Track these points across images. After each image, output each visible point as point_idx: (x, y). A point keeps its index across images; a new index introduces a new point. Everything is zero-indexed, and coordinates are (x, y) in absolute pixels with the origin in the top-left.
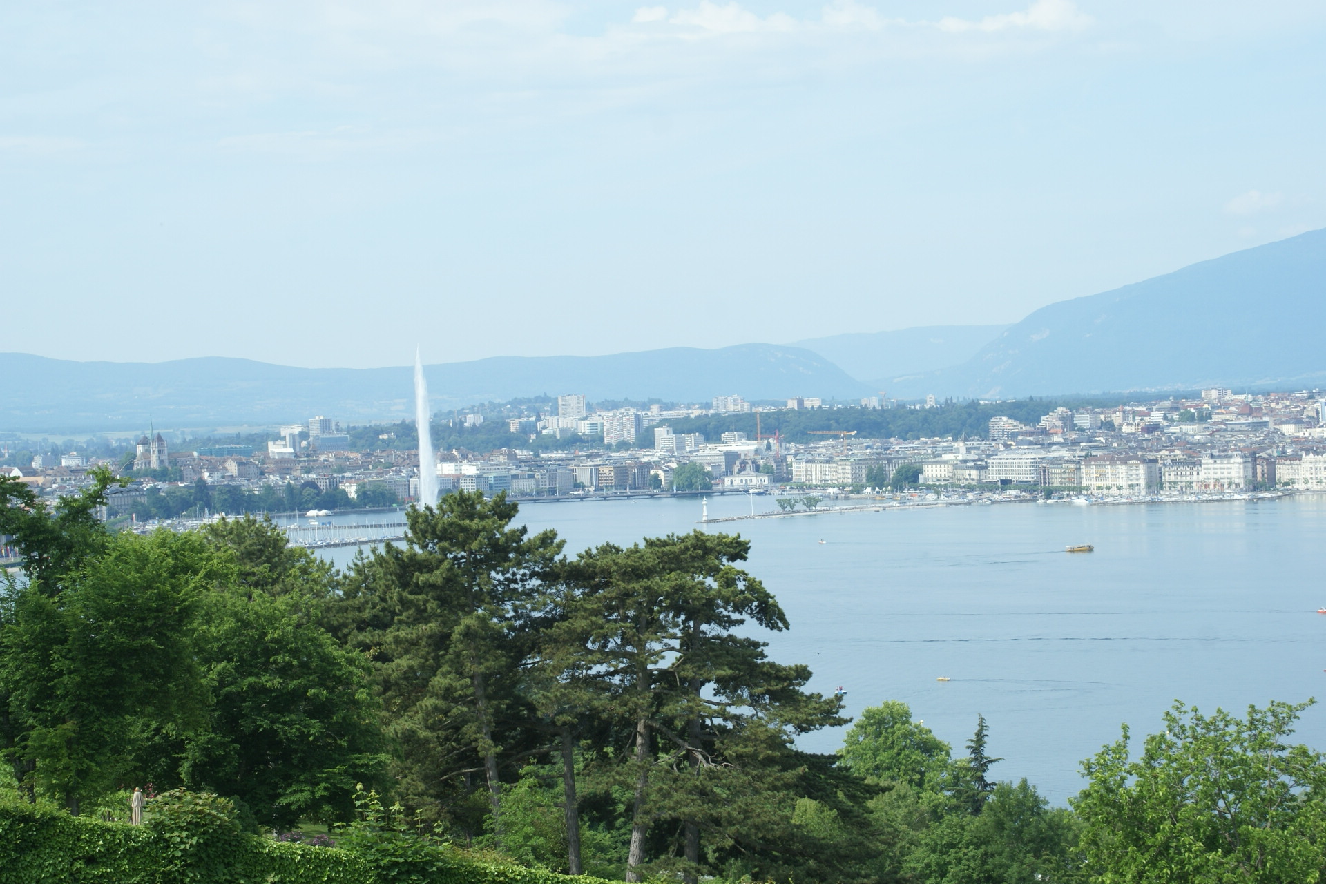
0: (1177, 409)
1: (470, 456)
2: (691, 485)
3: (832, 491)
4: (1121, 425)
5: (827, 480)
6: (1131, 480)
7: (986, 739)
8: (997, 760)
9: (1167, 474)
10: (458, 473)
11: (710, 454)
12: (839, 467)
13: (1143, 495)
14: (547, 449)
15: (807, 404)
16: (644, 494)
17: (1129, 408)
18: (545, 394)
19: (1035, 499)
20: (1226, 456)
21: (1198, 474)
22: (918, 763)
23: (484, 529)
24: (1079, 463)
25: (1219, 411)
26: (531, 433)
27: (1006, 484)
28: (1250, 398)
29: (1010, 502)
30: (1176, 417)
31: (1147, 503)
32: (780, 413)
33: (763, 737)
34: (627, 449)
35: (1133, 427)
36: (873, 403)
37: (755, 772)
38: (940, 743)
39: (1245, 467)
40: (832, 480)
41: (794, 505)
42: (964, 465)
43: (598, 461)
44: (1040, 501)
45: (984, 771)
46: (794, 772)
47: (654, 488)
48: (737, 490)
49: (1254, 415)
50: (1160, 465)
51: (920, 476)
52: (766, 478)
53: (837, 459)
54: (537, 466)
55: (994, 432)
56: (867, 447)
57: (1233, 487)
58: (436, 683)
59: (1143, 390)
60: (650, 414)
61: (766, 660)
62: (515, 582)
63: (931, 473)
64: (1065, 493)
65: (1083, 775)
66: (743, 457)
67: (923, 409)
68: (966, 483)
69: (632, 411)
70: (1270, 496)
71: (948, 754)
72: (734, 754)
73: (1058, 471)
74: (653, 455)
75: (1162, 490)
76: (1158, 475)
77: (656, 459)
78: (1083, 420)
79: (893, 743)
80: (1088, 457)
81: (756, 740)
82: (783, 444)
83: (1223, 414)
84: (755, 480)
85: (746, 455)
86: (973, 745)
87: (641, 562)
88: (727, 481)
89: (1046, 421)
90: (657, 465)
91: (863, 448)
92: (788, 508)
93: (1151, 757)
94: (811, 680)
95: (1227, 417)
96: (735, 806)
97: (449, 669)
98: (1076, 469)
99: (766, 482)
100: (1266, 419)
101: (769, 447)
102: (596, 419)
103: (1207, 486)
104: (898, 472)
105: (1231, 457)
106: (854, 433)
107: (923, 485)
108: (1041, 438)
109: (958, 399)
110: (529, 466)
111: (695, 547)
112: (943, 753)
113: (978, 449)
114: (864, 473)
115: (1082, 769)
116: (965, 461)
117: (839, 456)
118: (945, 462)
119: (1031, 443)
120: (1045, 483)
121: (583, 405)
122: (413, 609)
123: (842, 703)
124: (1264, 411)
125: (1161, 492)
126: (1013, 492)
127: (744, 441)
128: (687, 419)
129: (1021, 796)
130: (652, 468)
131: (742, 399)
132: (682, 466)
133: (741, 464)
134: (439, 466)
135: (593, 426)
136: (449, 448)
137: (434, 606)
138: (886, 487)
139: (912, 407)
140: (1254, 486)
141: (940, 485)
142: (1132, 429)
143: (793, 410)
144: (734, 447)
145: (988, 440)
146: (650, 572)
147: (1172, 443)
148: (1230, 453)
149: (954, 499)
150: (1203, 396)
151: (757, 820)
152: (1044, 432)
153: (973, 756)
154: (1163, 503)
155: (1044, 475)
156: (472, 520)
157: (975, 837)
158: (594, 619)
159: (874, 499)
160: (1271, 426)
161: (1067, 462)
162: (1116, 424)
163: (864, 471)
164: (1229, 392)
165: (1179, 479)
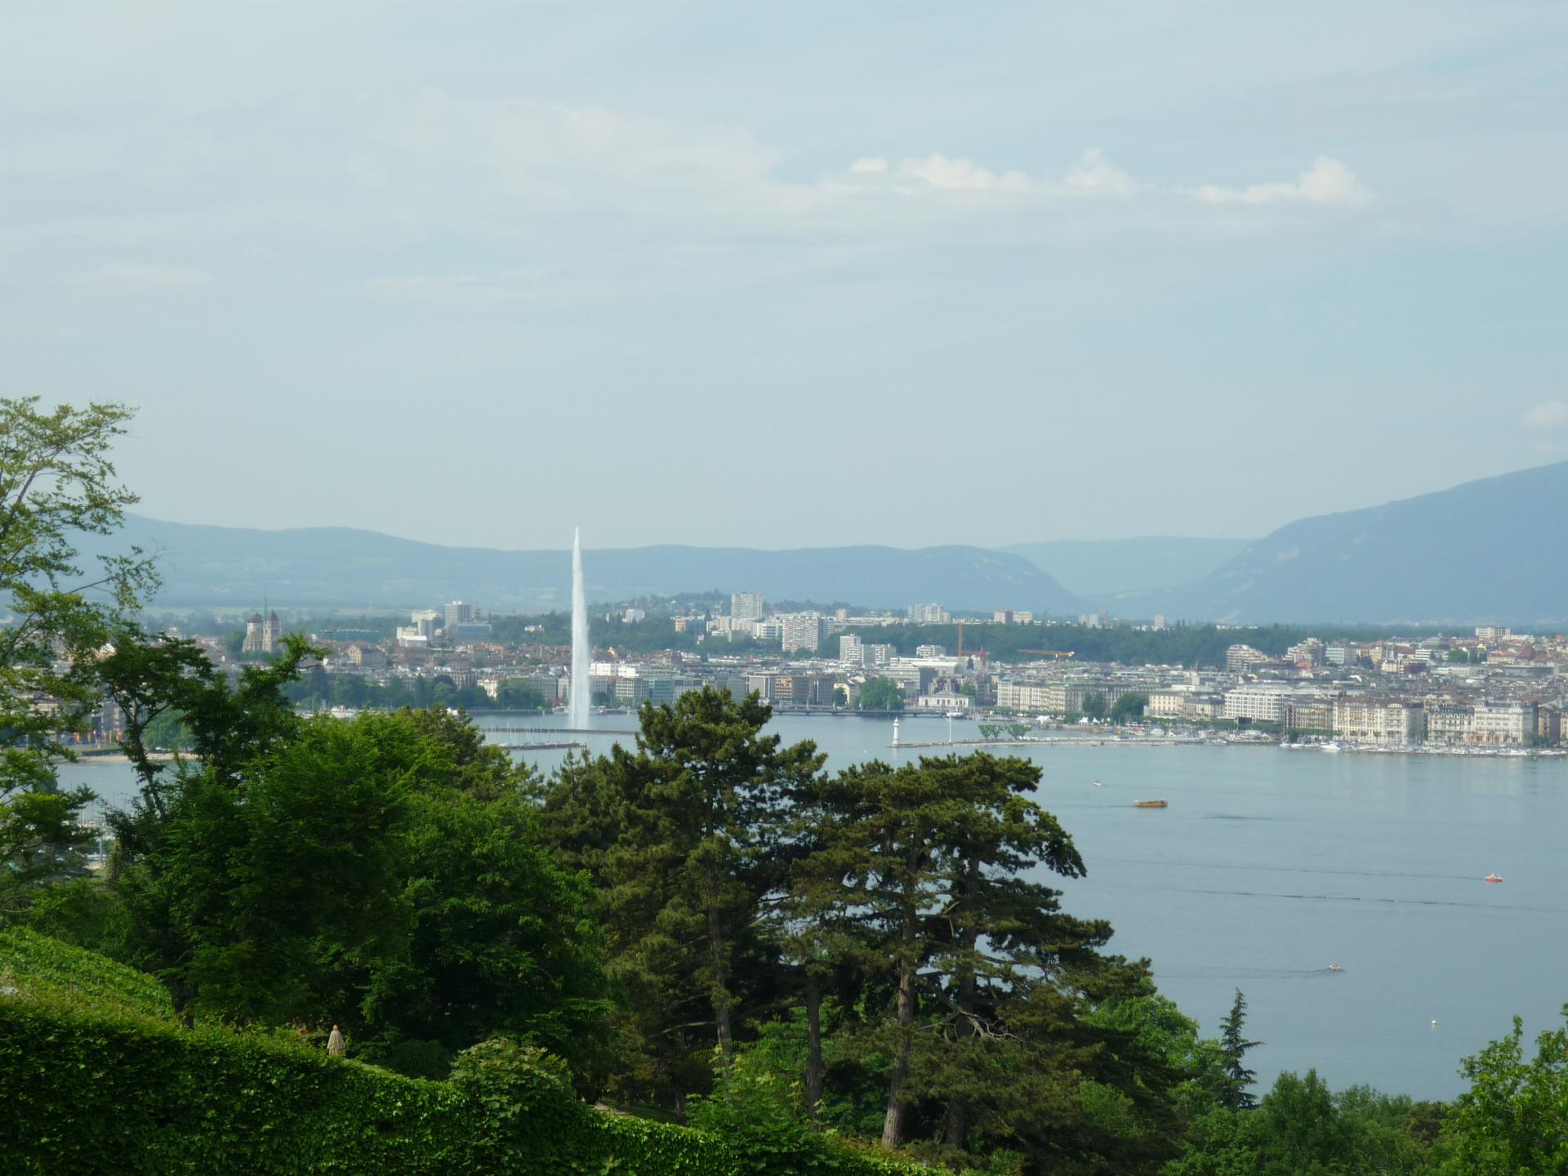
0: (1446, 647)
1: (629, 656)
2: (880, 704)
3: (1042, 719)
4: (1380, 662)
5: (1037, 707)
6: (1392, 726)
7: (1243, 1018)
8: (1255, 1044)
9: (1433, 722)
10: (614, 674)
11: (903, 668)
12: (1052, 692)
13: (1404, 745)
14: (717, 652)
15: (1017, 618)
16: (825, 710)
17: (1390, 643)
18: (716, 590)
19: (1277, 742)
20: (1503, 705)
21: (1469, 723)
22: (1159, 1041)
23: (731, 735)
24: (1330, 703)
25: (1496, 652)
26: (699, 634)
27: (1244, 723)
28: (1532, 639)
29: (1249, 743)
30: (1445, 657)
31: (1408, 754)
32: (984, 626)
33: (1053, 1004)
34: (808, 658)
35: (1395, 666)
36: (1093, 621)
37: (1042, 1047)
38: (1185, 1020)
39: (1524, 719)
40: (1042, 706)
41: (998, 732)
42: (1195, 698)
43: (775, 670)
44: (1284, 745)
45: (1240, 1056)
46: (1089, 1049)
47: (837, 704)
48: (933, 713)
49: (1537, 659)
50: (1425, 711)
51: (1145, 708)
52: (967, 701)
53: (1050, 682)
54: (705, 671)
55: (1232, 663)
56: (1085, 671)
57: (1510, 741)
58: (666, 916)
59: (1405, 623)
60: (835, 619)
61: (1059, 912)
62: (763, 800)
63: (1159, 704)
64: (1313, 737)
65: (1463, 1076)
66: (940, 674)
67: (1150, 631)
68: (1198, 718)
69: (815, 615)
70: (1552, 753)
71: (1194, 1033)
72: (1018, 1023)
73: (1306, 711)
74: (838, 666)
75: (1427, 739)
76: (1423, 723)
77: (841, 671)
78: (1336, 653)
79: (1130, 1016)
80: (1342, 699)
81: (1045, 1008)
82: (987, 663)
83: (1499, 655)
84: (953, 702)
85: (944, 672)
86: (1228, 1024)
87: (917, 785)
88: (922, 701)
89: (1292, 653)
90: (843, 678)
91: (1080, 672)
92: (992, 736)
93: (1546, 1056)
94: (1111, 939)
95: (1505, 660)
96: (1018, 1086)
97: (681, 901)
98: (1328, 710)
99: (967, 705)
100: (1550, 664)
101: (971, 664)
102: (773, 622)
103: (1479, 738)
104: (1120, 702)
105: (1509, 706)
106: (1071, 654)
107: (1148, 718)
108: (1287, 673)
109: (1190, 622)
110: (695, 671)
111: (981, 771)
112: (1188, 1031)
113: (1213, 680)
114: (1080, 701)
115: (1462, 1068)
116: (1198, 694)
117: (1052, 680)
118: (1175, 694)
119: (1275, 677)
120: (1290, 724)
121: (759, 605)
122: (641, 826)
123: (1148, 969)
124: (1549, 655)
125: (1426, 743)
126: (1253, 733)
127: (942, 656)
128: (879, 627)
129: (1307, 1090)
130: (837, 682)
131: (942, 608)
132: (871, 681)
133: (938, 682)
134: (593, 665)
135: (770, 629)
136: (605, 646)
137: (667, 824)
138: (1105, 718)
139: (1138, 628)
140: (1535, 740)
141: (1168, 719)
142: (1393, 668)
143: (1000, 624)
144: (931, 662)
145: (1225, 670)
146: (927, 797)
147: (1440, 686)
148: (1508, 701)
149: (1184, 737)
150: (1477, 634)
151: (1044, 1105)
152: (1290, 665)
153: (1227, 1037)
154: (1427, 754)
155: (1290, 715)
156: (717, 724)
157: (1250, 1135)
158: (858, 850)
159: (1090, 732)
160: (1557, 674)
161: (1317, 701)
162: (1375, 660)
163: (1080, 698)
164: (1508, 631)
165: (1447, 728)
